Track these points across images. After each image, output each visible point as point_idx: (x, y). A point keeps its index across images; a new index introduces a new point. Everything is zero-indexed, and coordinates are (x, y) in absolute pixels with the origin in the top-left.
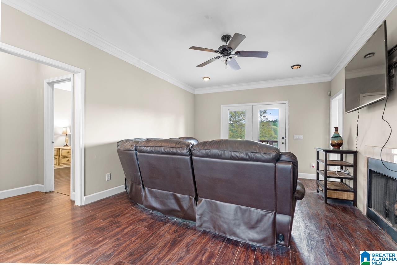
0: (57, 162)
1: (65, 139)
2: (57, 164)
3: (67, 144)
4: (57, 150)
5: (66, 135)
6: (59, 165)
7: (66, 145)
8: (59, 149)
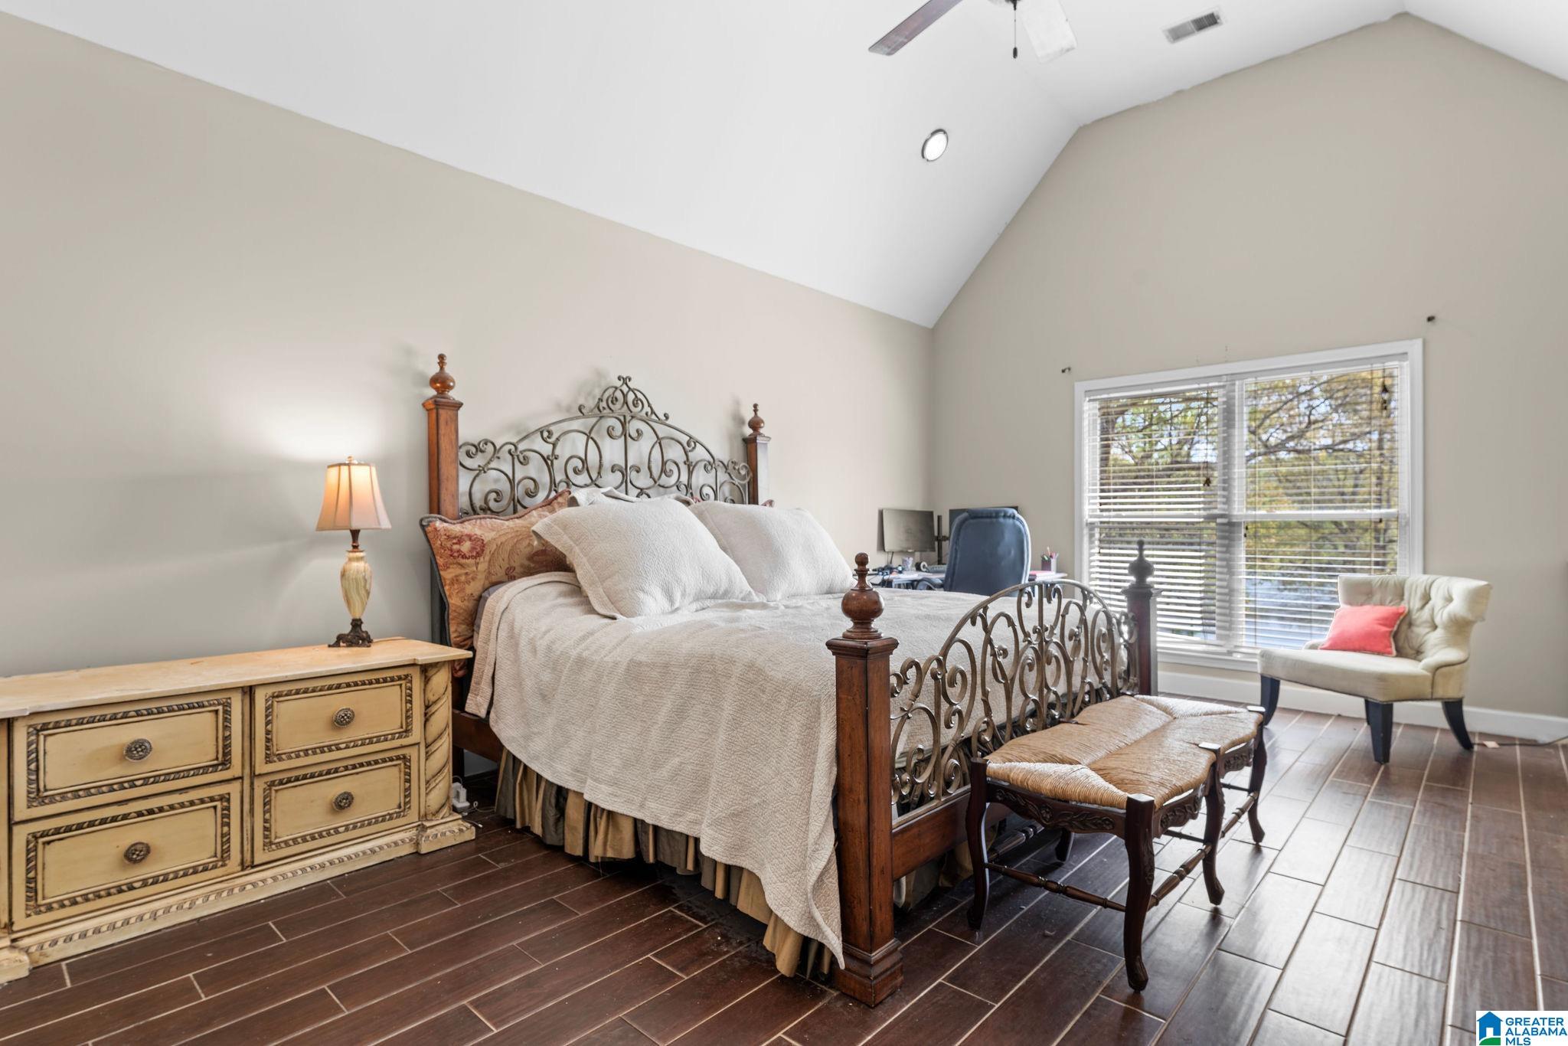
0: (225, 839)
1: (343, 575)
2: (224, 855)
3: (357, 624)
4: (227, 705)
5: (355, 534)
6: (248, 865)
7: (347, 629)
8: (249, 691)
